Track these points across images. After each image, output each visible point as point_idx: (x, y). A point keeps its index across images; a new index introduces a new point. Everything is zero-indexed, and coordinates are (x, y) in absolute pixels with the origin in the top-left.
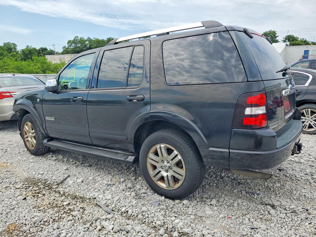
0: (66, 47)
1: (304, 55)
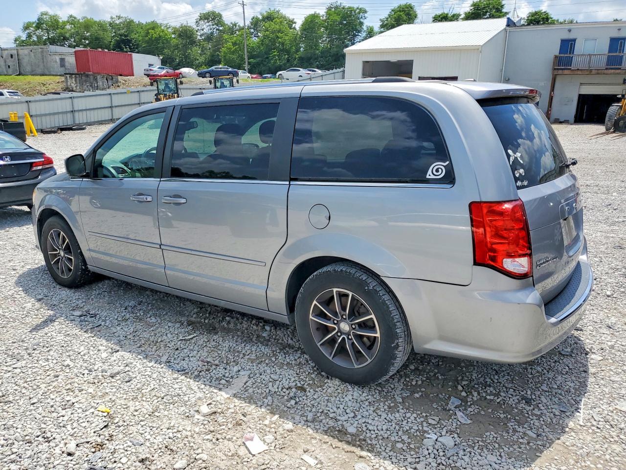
0: (22, 39)
1: (562, 55)
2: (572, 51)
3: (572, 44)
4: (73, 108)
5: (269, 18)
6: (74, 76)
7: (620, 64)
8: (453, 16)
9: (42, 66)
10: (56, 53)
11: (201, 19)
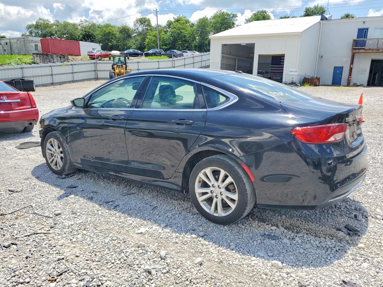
0: (26, 34)
1: (358, 39)
3: (365, 31)
4: (23, 75)
5: (178, 21)
6: (38, 55)
9: (24, 50)
10: (32, 41)
11: (137, 22)
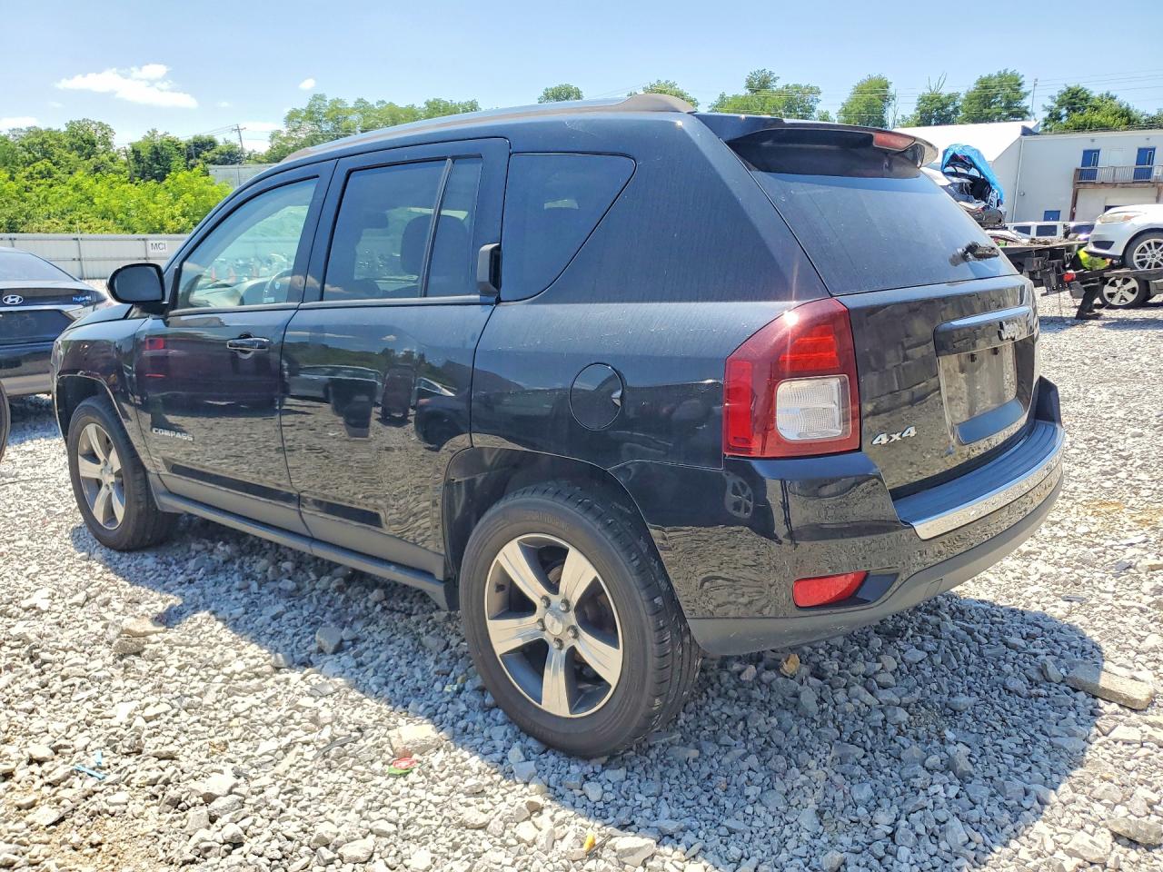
1: (1084, 168)
2: (1096, 163)
3: (1095, 155)
7: (1149, 177)
8: (949, 97)
11: (547, 97)
